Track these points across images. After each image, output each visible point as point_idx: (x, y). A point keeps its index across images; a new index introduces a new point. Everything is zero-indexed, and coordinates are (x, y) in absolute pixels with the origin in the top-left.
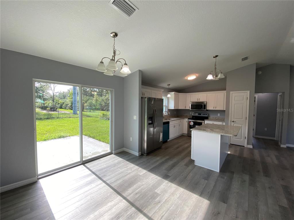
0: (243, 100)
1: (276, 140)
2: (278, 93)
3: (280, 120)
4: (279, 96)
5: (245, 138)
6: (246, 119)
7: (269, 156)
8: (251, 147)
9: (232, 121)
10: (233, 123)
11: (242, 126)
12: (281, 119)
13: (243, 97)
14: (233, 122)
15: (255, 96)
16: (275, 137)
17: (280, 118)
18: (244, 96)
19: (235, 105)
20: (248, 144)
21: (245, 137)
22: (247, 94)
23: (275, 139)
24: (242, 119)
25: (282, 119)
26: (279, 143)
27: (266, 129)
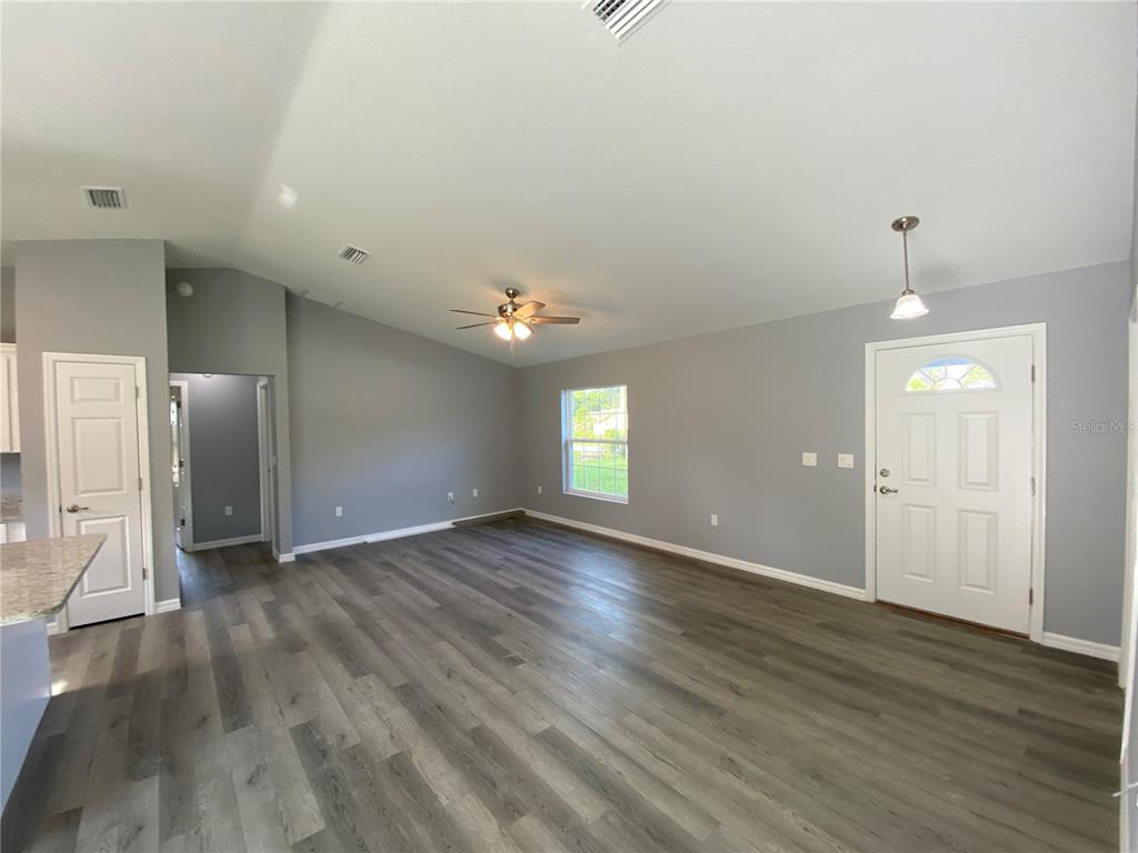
0: (117, 398)
1: (265, 542)
2: (255, 377)
3: (269, 471)
4: (261, 387)
5: (144, 577)
6: (140, 489)
7: (242, 619)
8: (173, 604)
9: (67, 505)
10: (70, 518)
11: (123, 522)
12: (271, 468)
13: (117, 386)
14: (74, 510)
15: (174, 383)
16: (260, 532)
17: (268, 465)
18: (122, 382)
19: (77, 421)
20: (158, 597)
21: (144, 570)
22: (132, 371)
23: (261, 537)
24: (120, 489)
25: (275, 468)
26: (274, 549)
27: (229, 511)
